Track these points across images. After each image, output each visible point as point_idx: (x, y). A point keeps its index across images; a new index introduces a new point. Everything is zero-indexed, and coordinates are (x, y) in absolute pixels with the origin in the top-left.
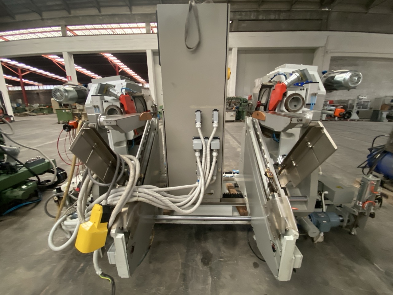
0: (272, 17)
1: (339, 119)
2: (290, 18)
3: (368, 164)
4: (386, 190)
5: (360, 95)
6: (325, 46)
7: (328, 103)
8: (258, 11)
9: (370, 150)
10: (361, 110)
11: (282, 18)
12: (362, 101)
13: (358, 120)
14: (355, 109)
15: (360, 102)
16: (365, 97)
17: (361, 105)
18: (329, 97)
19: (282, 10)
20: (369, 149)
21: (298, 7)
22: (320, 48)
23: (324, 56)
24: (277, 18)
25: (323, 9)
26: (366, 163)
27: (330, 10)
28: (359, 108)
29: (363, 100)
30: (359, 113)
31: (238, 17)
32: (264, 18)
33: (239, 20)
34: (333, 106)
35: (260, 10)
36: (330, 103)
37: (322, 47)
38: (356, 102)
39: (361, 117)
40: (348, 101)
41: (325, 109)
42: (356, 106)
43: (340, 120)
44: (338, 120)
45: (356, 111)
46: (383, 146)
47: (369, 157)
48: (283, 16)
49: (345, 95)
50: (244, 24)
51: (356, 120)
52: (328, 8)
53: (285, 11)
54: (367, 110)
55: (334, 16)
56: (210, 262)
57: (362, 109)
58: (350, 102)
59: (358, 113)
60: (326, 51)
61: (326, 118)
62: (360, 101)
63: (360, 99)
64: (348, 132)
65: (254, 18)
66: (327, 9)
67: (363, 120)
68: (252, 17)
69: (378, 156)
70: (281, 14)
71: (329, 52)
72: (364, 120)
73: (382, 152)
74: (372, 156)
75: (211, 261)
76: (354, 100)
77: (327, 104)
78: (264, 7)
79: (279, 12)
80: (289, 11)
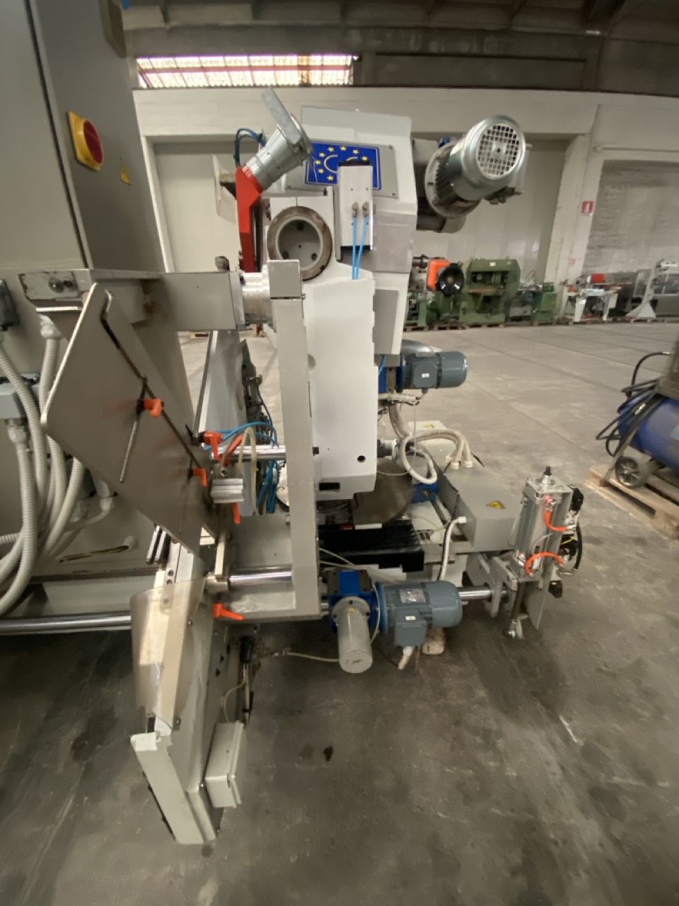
0: (464, 47)
1: (611, 319)
2: (509, 53)
3: (618, 428)
4: (655, 494)
5: (662, 260)
6: (592, 133)
7: (589, 279)
8: (426, 29)
9: (628, 392)
10: (663, 295)
11: (486, 51)
12: (665, 275)
13: (654, 321)
14: (649, 294)
15: (660, 276)
16: (674, 263)
17: (663, 284)
18: (595, 266)
19: (488, 28)
20: (624, 391)
21: (527, 24)
22: (580, 139)
23: (587, 160)
24: (475, 49)
25: (589, 32)
26: (615, 425)
27: (606, 34)
28: (657, 291)
29: (667, 272)
30: (659, 302)
31: (375, 44)
32: (443, 50)
33: (378, 54)
34: (601, 287)
35: (433, 24)
36: (592, 281)
37: (583, 135)
38: (652, 277)
39: (661, 313)
40: (635, 275)
41: (581, 294)
42: (651, 287)
43: (615, 321)
44: (609, 322)
45: (651, 298)
46: (655, 381)
47: (623, 411)
48: (491, 45)
49: (631, 261)
50: (391, 66)
51: (649, 321)
52: (600, 30)
53: (494, 32)
54: (675, 297)
55: (615, 50)
56: (99, 746)
57: (665, 293)
58: (640, 276)
59: (654, 303)
60: (593, 145)
61: (582, 318)
62: (660, 273)
63: (660, 270)
64: (624, 350)
65: (417, 49)
66: (598, 33)
67: (663, 321)
68: (413, 46)
69: (641, 408)
70: (486, 40)
71: (599, 149)
72: (667, 319)
73: (651, 397)
74: (627, 409)
75: (101, 744)
76: (648, 273)
77: (586, 283)
78: (442, 18)
79: (481, 33)
80: (505, 32)
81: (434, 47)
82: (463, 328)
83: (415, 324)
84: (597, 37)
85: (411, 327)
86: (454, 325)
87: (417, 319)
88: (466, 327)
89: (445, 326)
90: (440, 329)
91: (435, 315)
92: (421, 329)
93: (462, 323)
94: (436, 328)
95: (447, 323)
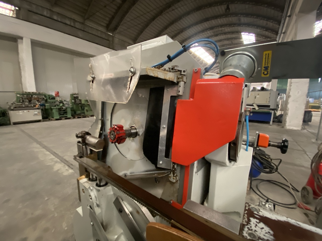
2: (85, 30)
8: (51, 10)
11: (77, 27)
21: (90, 24)
24: (72, 24)
25: (109, 33)
27: (114, 36)
31: (27, 7)
32: (59, 20)
33: (29, 11)
35: (54, 10)
48: (78, 25)
53: (79, 22)
65: (48, 16)
68: (46, 14)
70: (76, 23)
79: (75, 21)
80: (83, 23)
81: (55, 18)
82: (88, 117)
83: (67, 117)
84: (111, 35)
85: (64, 118)
86: (84, 116)
87: (67, 114)
88: (89, 116)
89: (80, 116)
90: (78, 118)
91: (73, 112)
92: (69, 118)
93: (87, 115)
94: (76, 117)
95: (80, 115)
